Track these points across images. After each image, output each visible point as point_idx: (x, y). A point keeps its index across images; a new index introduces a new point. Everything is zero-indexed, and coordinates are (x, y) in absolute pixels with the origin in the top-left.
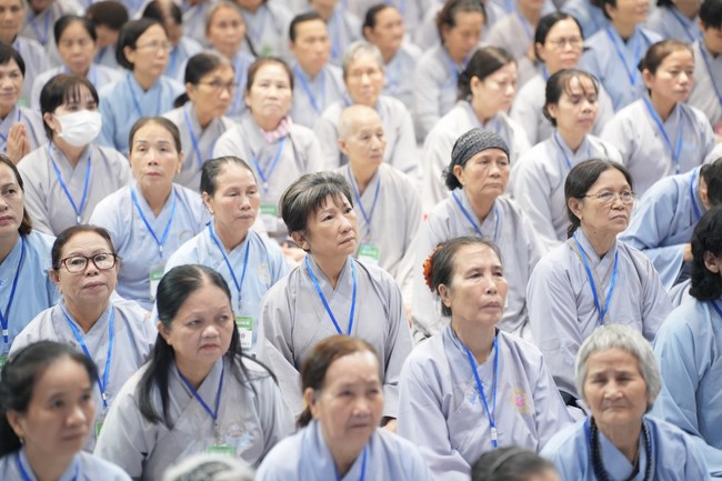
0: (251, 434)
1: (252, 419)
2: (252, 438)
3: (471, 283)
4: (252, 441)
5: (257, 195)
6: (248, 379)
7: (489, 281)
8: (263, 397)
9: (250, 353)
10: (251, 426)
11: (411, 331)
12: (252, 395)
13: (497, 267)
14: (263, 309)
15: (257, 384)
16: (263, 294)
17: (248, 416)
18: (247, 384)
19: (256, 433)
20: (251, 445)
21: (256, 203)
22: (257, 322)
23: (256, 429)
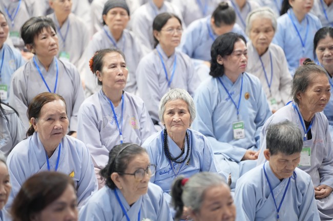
0: (6, 139)
1: (6, 132)
2: (6, 141)
3: (111, 70)
4: (6, 142)
5: (7, 27)
6: (4, 114)
7: (119, 69)
8: (11, 122)
9: (6, 102)
10: (6, 135)
11: (84, 92)
12: (6, 121)
13: (123, 63)
14: (12, 81)
15: (8, 116)
16: (12, 74)
17: (4, 131)
18: (4, 116)
19: (8, 139)
20: (6, 144)
21: (6, 31)
22: (9, 87)
23: (8, 137)
